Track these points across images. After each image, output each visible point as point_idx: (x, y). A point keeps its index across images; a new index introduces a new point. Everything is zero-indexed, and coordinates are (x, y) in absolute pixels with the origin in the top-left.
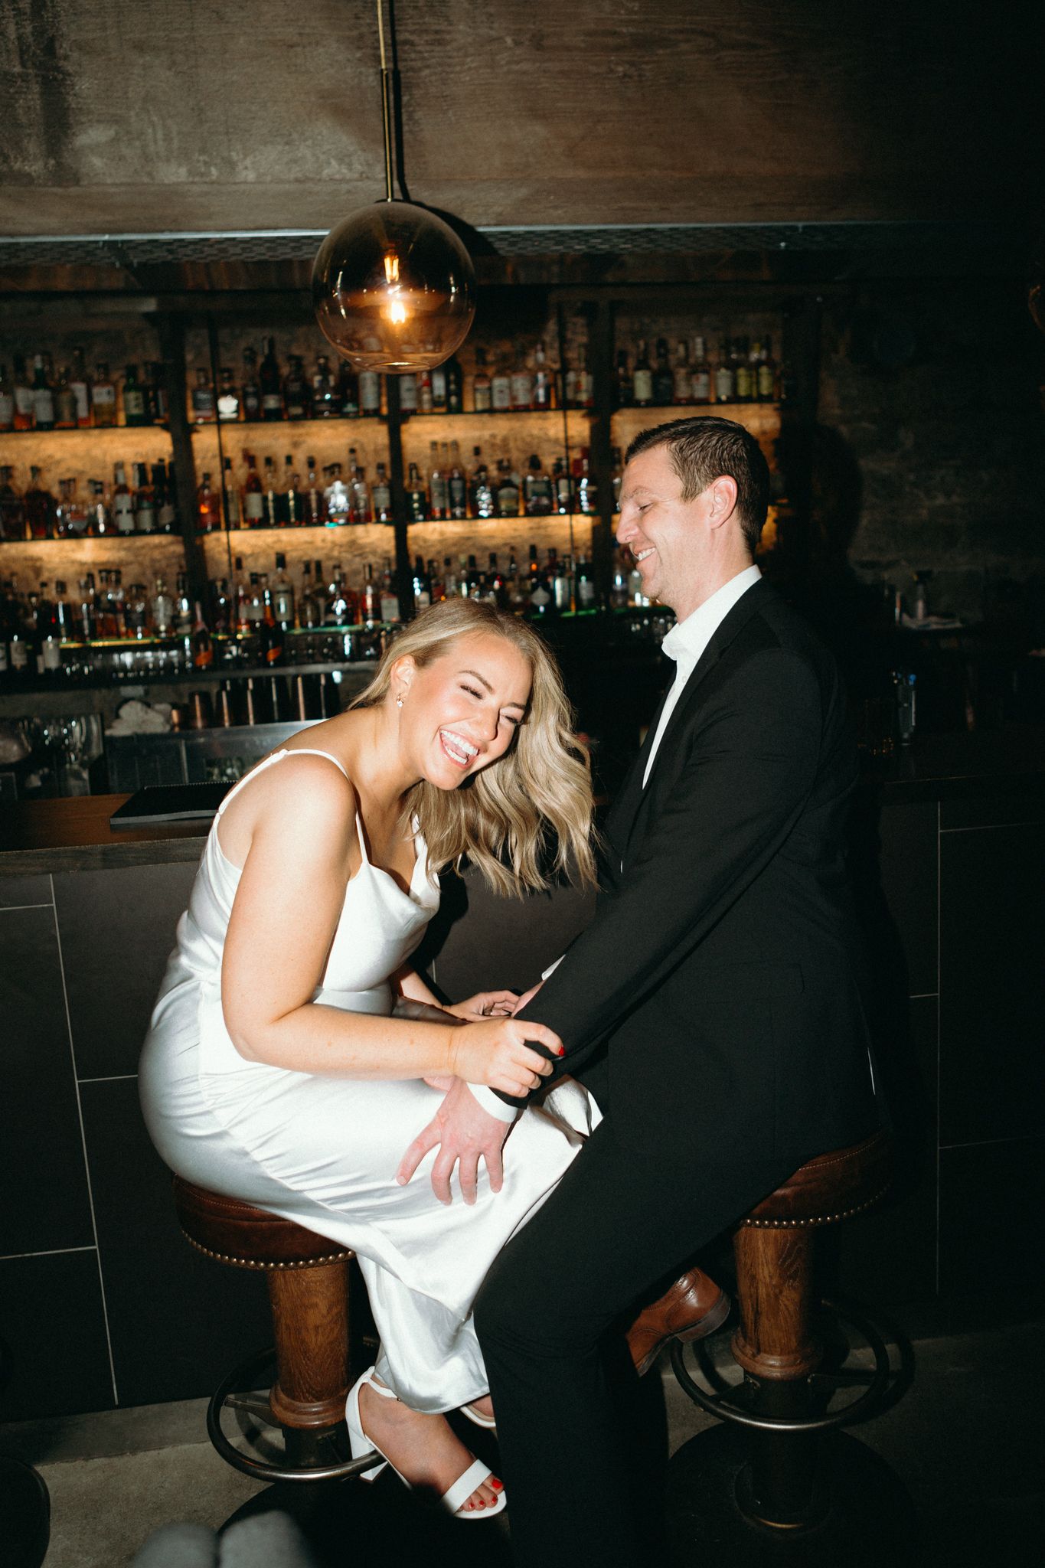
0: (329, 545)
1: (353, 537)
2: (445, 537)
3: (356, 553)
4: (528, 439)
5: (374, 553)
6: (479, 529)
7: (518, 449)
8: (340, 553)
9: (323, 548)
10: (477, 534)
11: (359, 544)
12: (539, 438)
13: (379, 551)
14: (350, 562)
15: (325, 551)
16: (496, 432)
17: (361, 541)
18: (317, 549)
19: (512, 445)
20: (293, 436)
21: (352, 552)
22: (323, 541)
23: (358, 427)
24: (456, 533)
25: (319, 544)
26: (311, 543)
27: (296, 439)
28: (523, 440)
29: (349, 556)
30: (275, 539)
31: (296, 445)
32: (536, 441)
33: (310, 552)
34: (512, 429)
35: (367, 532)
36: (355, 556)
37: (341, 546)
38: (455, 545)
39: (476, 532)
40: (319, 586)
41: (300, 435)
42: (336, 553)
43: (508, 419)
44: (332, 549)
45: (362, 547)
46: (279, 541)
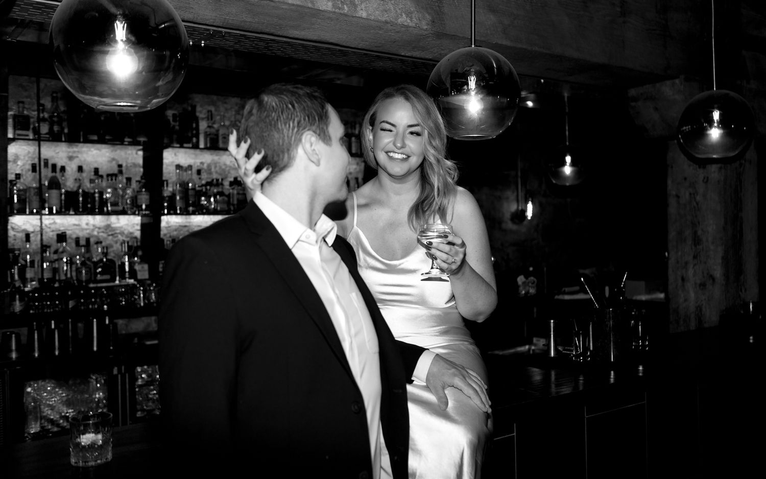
0: (92, 227)
1: (109, 223)
2: (170, 225)
3: (110, 233)
4: (223, 167)
5: (122, 233)
6: (192, 221)
7: (216, 172)
8: (98, 233)
9: (86, 229)
10: (191, 224)
11: (112, 228)
12: (230, 167)
13: (126, 232)
14: (105, 239)
15: (88, 231)
16: (203, 160)
17: (113, 226)
18: (83, 230)
19: (213, 170)
20: (69, 152)
21: (107, 233)
22: (87, 224)
23: (116, 151)
24: (177, 223)
25: (84, 226)
26: (78, 225)
27: (70, 154)
28: (220, 167)
29: (105, 235)
30: (52, 221)
31: (71, 158)
32: (228, 169)
33: (77, 232)
34: (213, 160)
35: (118, 219)
36: (109, 235)
37: (99, 228)
38: (176, 230)
39: (190, 222)
40: (87, 256)
41: (74, 152)
42: (95, 233)
43: (211, 154)
44: (93, 230)
45: (114, 229)
46: (55, 223)
